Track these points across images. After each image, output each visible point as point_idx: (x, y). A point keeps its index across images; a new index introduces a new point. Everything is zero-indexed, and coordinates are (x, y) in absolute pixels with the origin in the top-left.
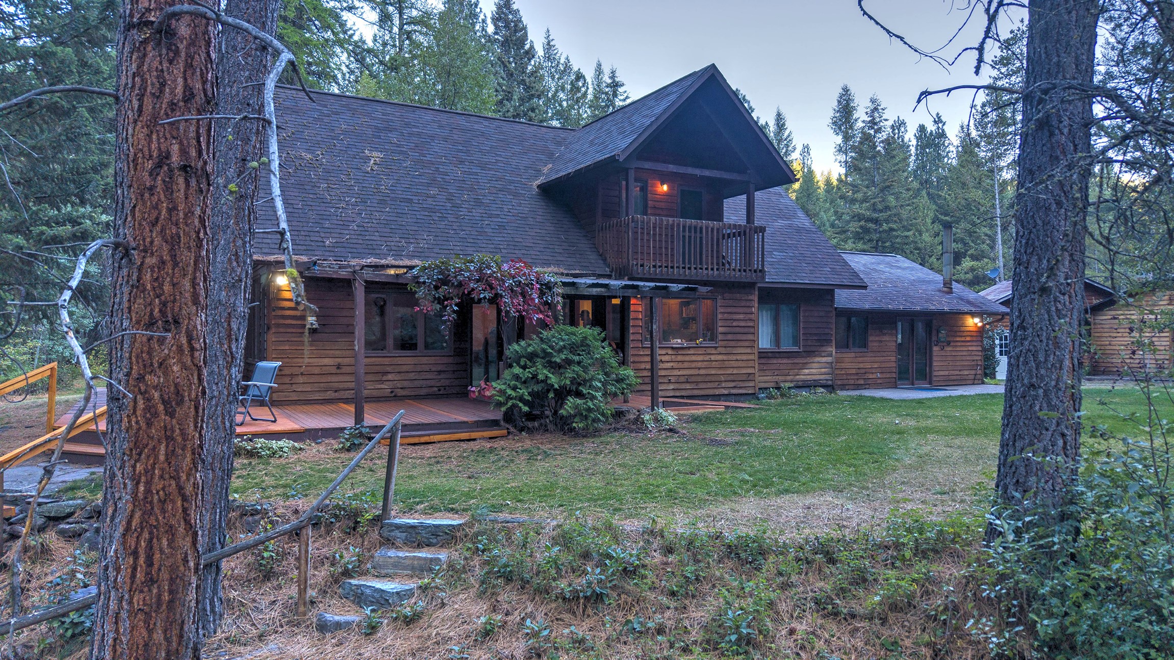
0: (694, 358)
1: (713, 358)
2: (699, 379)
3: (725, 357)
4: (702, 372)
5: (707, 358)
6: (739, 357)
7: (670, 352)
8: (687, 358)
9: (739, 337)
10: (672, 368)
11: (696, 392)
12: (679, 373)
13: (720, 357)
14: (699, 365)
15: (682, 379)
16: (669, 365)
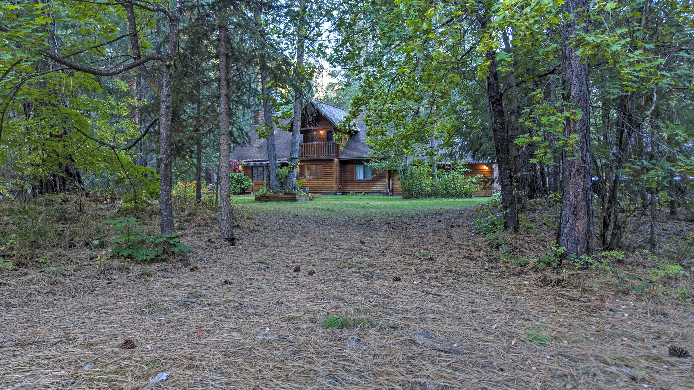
1: (320, 182)
2: (315, 188)
3: (324, 182)
4: (317, 186)
6: (329, 182)
7: (307, 180)
8: (312, 182)
9: (328, 175)
10: (307, 185)
11: (315, 192)
12: (310, 186)
14: (315, 184)
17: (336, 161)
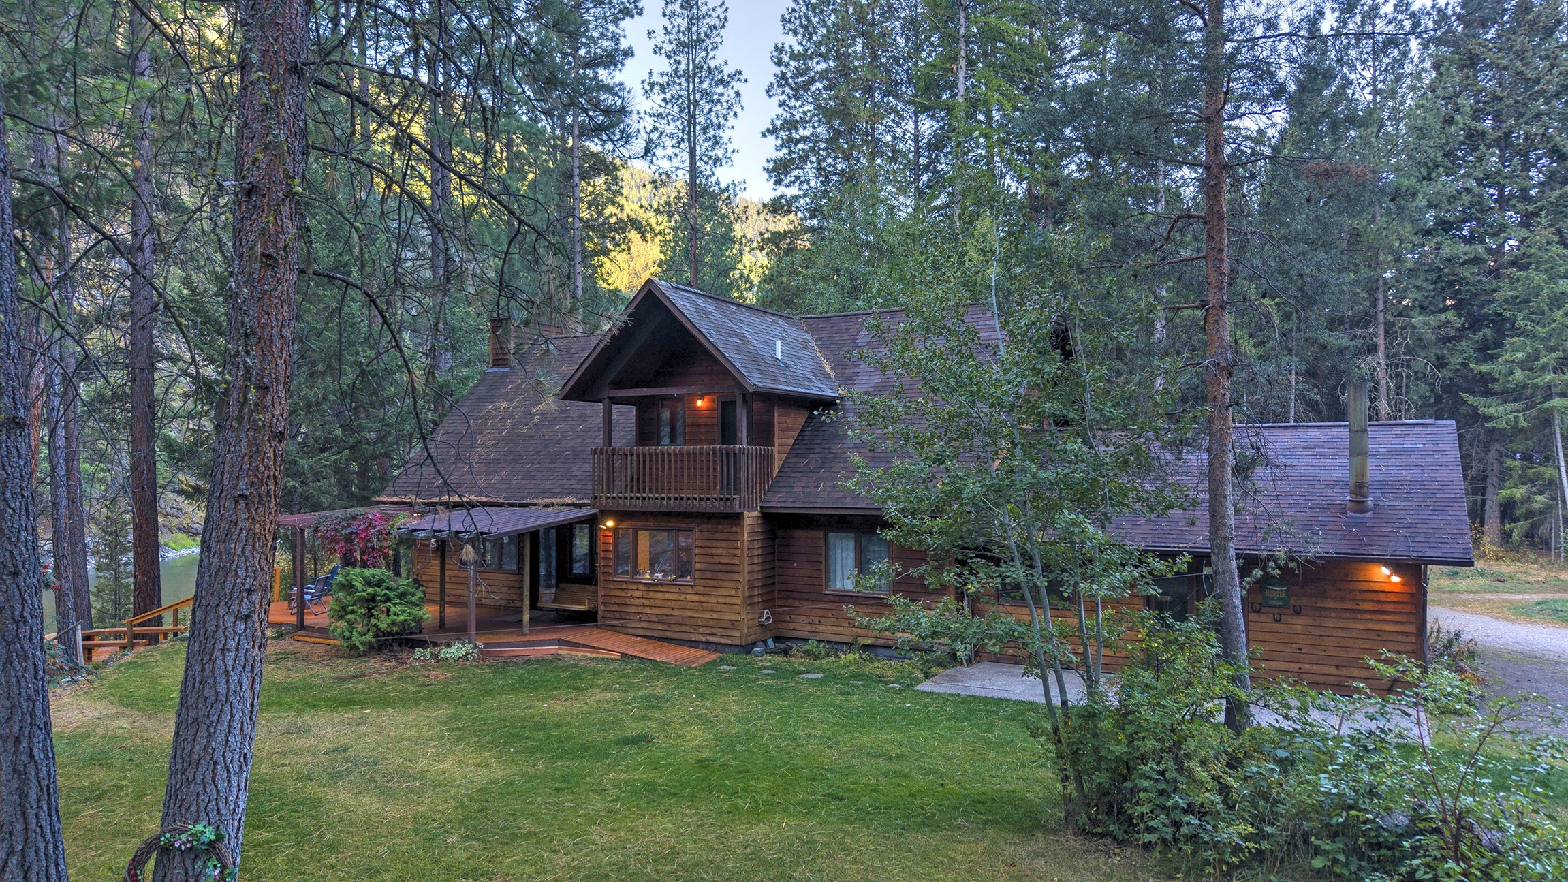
0: (667, 596)
2: (672, 620)
3: (702, 599)
4: (676, 612)
5: (682, 597)
6: (721, 600)
7: (641, 587)
8: (660, 595)
9: (720, 576)
10: (644, 606)
12: (649, 611)
13: (697, 598)
14: (672, 604)
15: (654, 618)
16: (640, 601)
17: (750, 518)
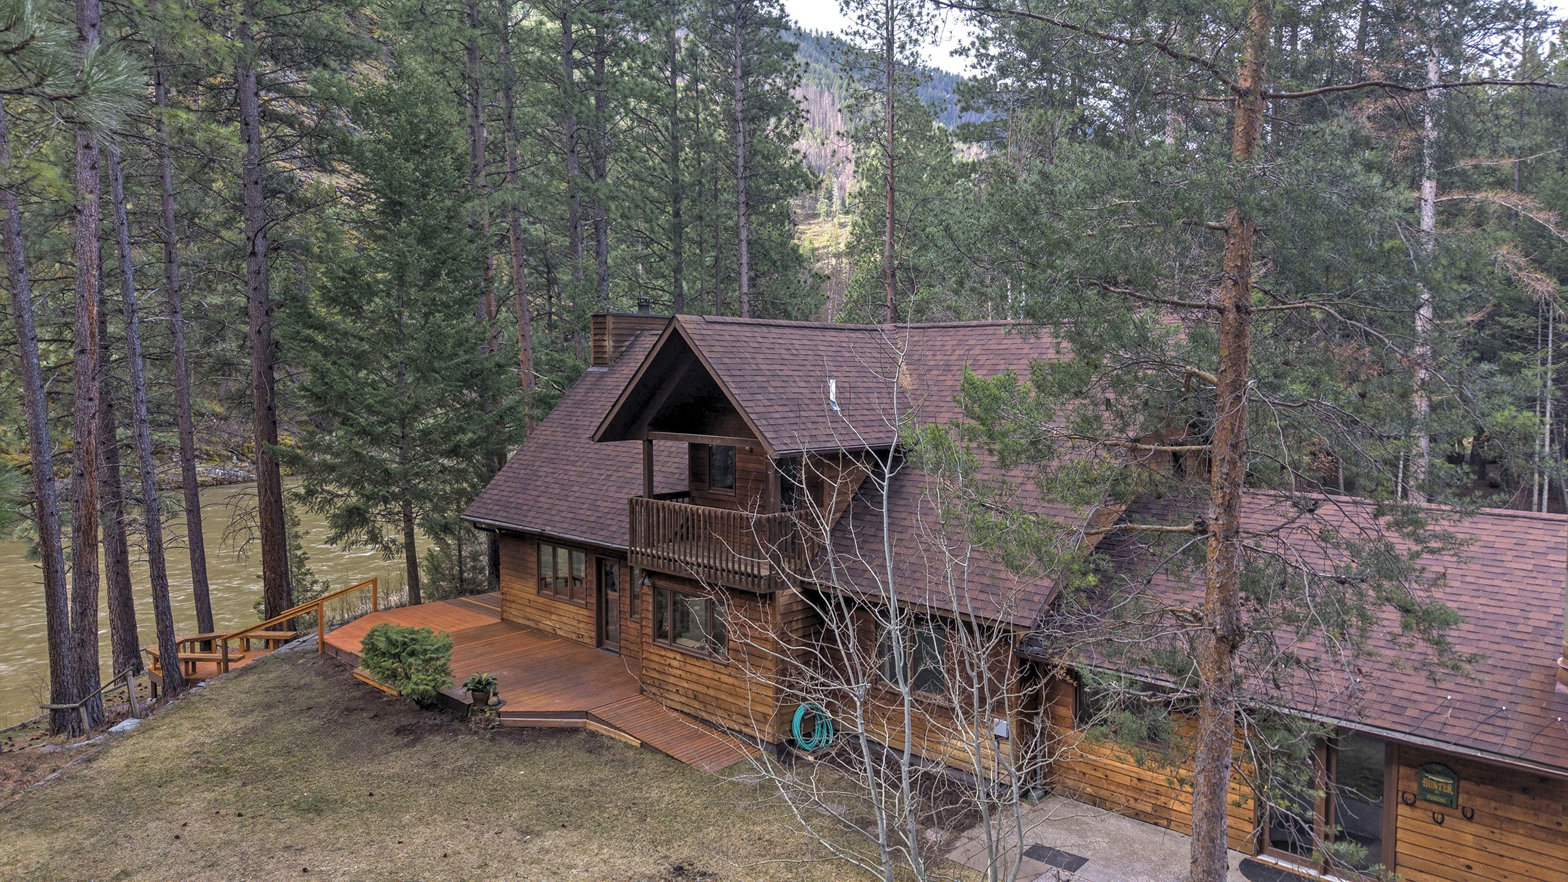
0: (703, 672)
1: (723, 678)
2: (708, 700)
3: (736, 683)
4: (711, 692)
5: (717, 676)
6: (753, 688)
7: (678, 657)
8: (695, 670)
9: (753, 660)
10: (680, 677)
11: (705, 716)
12: (686, 685)
13: (730, 680)
14: (707, 682)
15: (690, 693)
16: (678, 672)
17: (786, 596)
